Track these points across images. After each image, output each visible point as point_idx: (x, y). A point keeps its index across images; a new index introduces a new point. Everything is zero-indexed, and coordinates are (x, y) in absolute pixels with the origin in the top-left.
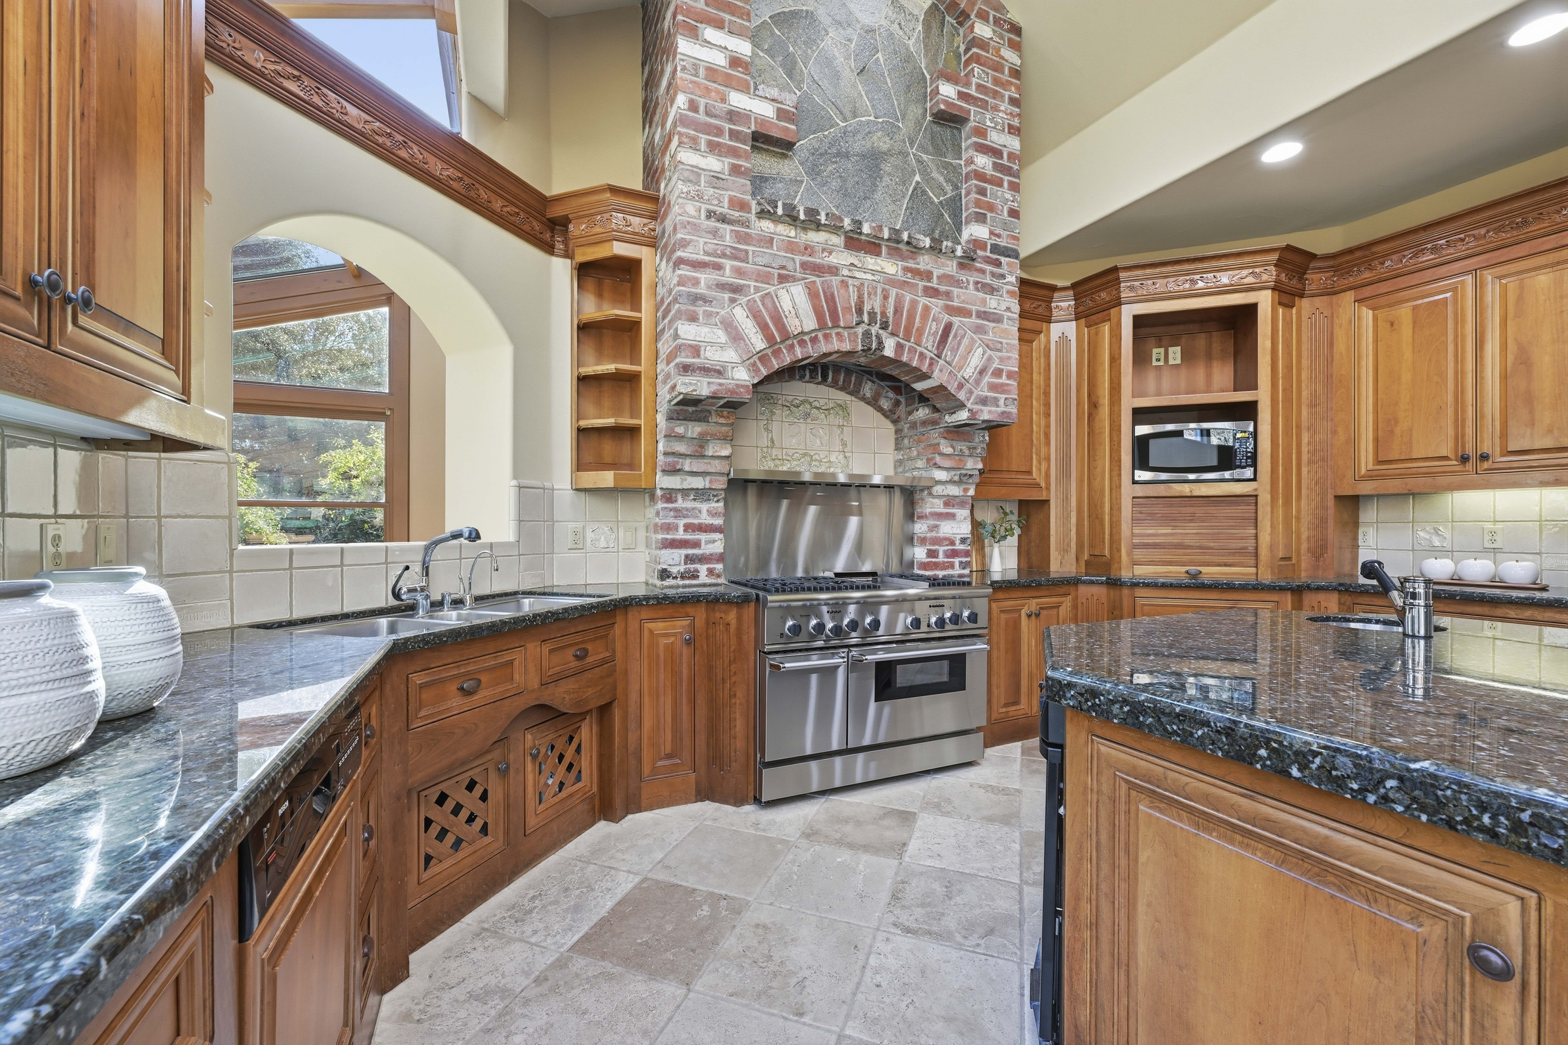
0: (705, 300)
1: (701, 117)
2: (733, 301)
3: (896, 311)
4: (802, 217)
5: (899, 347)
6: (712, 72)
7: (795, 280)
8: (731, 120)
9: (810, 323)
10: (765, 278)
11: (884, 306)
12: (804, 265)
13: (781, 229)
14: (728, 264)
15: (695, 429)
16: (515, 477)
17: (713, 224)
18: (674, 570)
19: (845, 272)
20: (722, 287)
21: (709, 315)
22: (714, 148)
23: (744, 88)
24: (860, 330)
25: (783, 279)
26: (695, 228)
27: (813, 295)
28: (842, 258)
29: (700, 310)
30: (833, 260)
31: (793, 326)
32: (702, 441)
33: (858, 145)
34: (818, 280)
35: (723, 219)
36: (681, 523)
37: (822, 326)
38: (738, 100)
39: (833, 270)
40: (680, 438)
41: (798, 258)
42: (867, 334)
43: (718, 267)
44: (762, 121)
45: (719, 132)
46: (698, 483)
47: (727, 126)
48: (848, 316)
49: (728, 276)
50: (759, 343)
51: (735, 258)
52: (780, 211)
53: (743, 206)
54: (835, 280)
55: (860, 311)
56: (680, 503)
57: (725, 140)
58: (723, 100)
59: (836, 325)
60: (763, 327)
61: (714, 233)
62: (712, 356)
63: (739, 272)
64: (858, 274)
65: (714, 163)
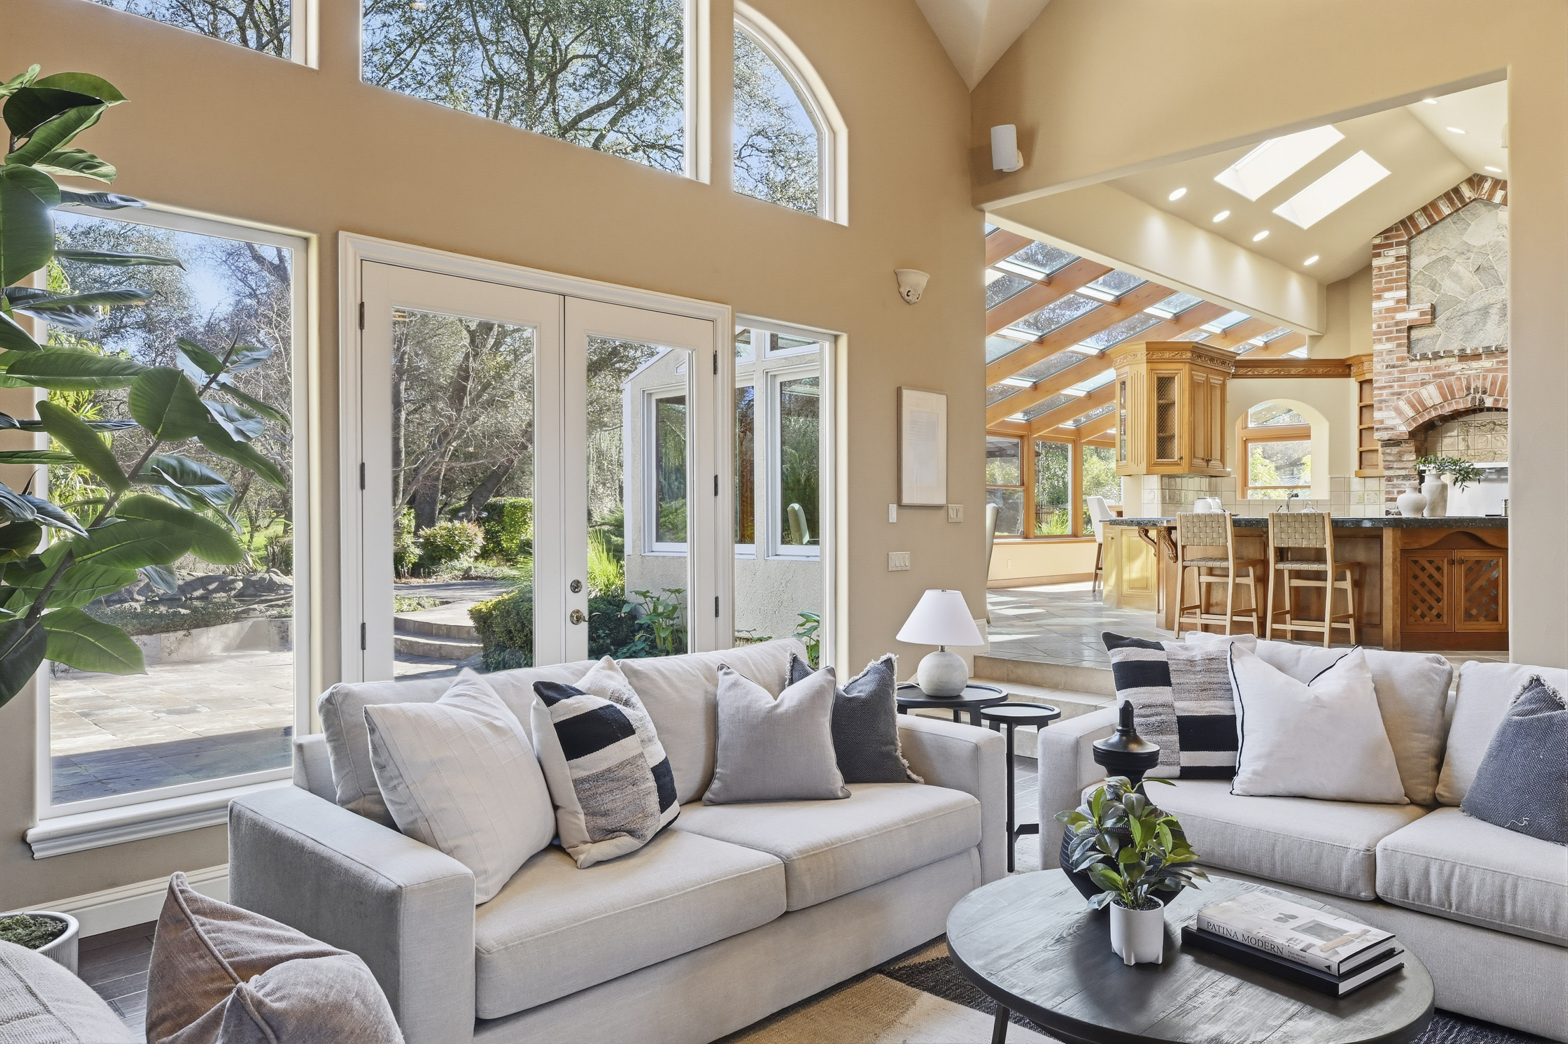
0: (1385, 401)
1: (1383, 329)
2: (1398, 398)
3: (1492, 384)
4: (1430, 356)
5: (1496, 400)
6: (1388, 310)
7: (1429, 383)
8: (1397, 326)
9: (1438, 400)
10: (1414, 385)
11: (1483, 384)
12: (1434, 376)
13: (1422, 363)
14: (1395, 384)
15: (1395, 450)
16: (1330, 473)
17: (1389, 370)
18: (1392, 511)
19: (1459, 373)
20: (1393, 394)
21: (1387, 407)
22: (1388, 339)
23: (1403, 310)
24: (1469, 398)
25: (1423, 384)
26: (1380, 374)
27: (1440, 388)
28: (1456, 367)
29: (1384, 405)
30: (1451, 369)
31: (1429, 403)
32: (1400, 454)
33: (1476, 305)
34: (1443, 380)
35: (1394, 367)
36: (1396, 490)
37: (1445, 400)
38: (1400, 316)
39: (1452, 374)
40: (1390, 454)
41: (1431, 373)
42: (1474, 399)
43: (1391, 387)
44: (1413, 320)
45: (1391, 332)
46: (1403, 472)
47: (1395, 329)
48: (1461, 393)
49: (1396, 389)
50: (1410, 413)
51: (1398, 381)
52: (1418, 358)
53: (1403, 359)
54: (1453, 378)
55: (1468, 389)
56: (1395, 482)
57: (1395, 335)
58: (1393, 318)
59: (1453, 397)
60: (1413, 406)
61: (1389, 373)
62: (1389, 423)
63: (1401, 387)
64: (1466, 372)
65: (1389, 346)
